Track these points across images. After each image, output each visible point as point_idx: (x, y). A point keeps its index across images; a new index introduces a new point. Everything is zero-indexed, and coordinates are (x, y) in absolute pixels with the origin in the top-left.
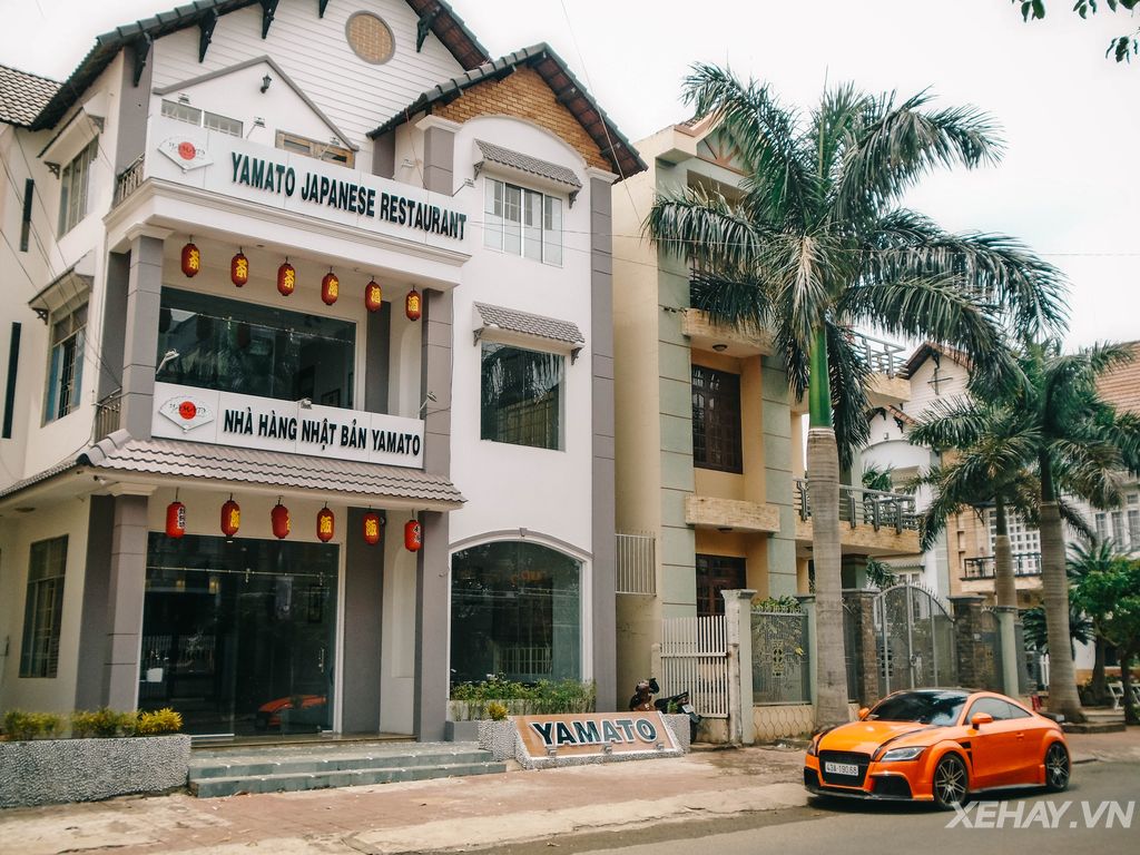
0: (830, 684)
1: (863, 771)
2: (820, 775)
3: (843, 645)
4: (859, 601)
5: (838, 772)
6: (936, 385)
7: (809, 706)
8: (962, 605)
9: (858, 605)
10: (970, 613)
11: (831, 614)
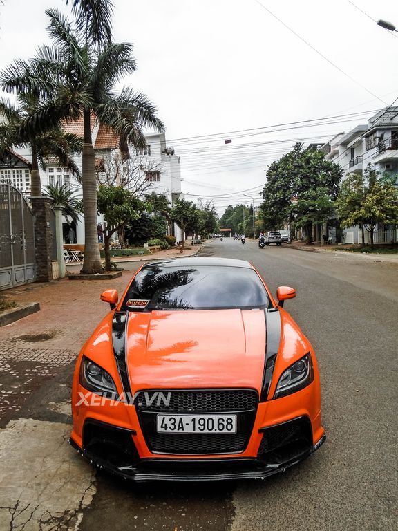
1: (246, 423)
2: (140, 439)
5: (188, 429)
8: (39, 204)
10: (45, 208)
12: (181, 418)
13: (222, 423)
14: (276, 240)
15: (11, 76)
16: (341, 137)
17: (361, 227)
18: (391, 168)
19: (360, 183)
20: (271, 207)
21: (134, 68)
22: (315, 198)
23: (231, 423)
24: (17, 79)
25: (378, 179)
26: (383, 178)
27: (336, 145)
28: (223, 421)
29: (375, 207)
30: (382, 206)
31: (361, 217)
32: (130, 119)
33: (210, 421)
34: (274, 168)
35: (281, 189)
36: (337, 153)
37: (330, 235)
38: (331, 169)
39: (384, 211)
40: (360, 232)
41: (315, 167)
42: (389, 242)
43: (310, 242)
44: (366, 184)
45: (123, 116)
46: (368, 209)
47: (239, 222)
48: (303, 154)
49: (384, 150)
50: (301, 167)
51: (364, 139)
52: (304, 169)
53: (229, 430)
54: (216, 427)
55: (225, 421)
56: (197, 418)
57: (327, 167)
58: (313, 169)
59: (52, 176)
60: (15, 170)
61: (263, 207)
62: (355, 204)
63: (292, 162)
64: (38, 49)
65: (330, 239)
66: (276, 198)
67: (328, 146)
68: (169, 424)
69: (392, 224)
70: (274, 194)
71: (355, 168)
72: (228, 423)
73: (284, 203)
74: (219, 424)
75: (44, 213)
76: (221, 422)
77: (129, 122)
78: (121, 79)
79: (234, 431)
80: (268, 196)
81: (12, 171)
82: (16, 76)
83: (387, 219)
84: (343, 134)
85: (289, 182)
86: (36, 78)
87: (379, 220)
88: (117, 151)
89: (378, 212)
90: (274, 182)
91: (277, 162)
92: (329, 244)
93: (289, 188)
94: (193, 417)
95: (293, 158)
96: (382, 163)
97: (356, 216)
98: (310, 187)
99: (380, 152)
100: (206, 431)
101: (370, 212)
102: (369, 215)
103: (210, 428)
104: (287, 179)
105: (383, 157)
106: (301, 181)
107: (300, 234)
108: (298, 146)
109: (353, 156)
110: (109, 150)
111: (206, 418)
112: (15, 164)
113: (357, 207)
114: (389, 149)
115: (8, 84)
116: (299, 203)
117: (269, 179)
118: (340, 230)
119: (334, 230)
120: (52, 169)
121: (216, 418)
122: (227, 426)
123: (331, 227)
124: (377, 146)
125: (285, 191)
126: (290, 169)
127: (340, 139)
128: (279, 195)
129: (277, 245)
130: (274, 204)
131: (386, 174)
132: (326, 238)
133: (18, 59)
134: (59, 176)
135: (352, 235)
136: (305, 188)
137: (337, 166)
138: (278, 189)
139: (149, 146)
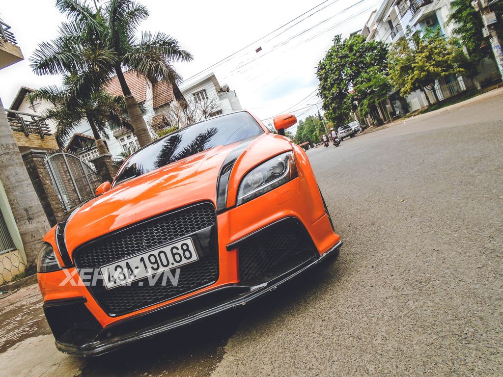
0: (30, 219)
1: (207, 244)
2: (93, 305)
3: (30, 181)
4: (33, 161)
6: (34, 108)
7: (16, 252)
8: (99, 163)
9: (32, 164)
10: (106, 165)
11: (9, 156)
12: (127, 263)
13: (177, 252)
14: (348, 133)
15: (40, 59)
16: (374, 15)
17: (422, 90)
18: (431, 23)
19: (405, 48)
20: (331, 103)
21: (147, 14)
22: (369, 80)
23: (188, 249)
24: (46, 60)
25: (421, 37)
26: (426, 34)
27: (373, 24)
28: (178, 249)
29: (428, 64)
30: (434, 60)
31: (417, 79)
32: (156, 59)
33: (162, 255)
34: (322, 67)
35: (334, 83)
36: (376, 31)
37: (396, 109)
38: (375, 48)
39: (438, 64)
40: (423, 95)
41: (360, 52)
42: (455, 94)
43: (380, 123)
44: (412, 45)
45: (148, 57)
46: (422, 69)
47: (312, 132)
48: (344, 45)
49: (418, 8)
50: (346, 56)
51: (396, 7)
52: (349, 57)
53: (188, 259)
54: (171, 260)
55: (180, 248)
56: (146, 256)
57: (372, 48)
58: (358, 54)
59: (125, 145)
60: (93, 151)
61: (325, 107)
62: (406, 69)
63: (337, 55)
64: (59, 30)
65: (398, 113)
66: (333, 94)
67: (367, 29)
69: (450, 74)
70: (330, 91)
71: (398, 36)
72: (184, 251)
73: (342, 95)
74: (174, 255)
75: (107, 170)
76: (175, 251)
77: (155, 61)
78: (138, 28)
79: (195, 257)
80: (325, 95)
81: (90, 152)
82: (44, 58)
83: (444, 71)
84: (375, 11)
85: (340, 75)
86: (63, 53)
87: (437, 75)
88: (175, 103)
89: (431, 68)
90: (326, 80)
91: (322, 61)
92: (399, 117)
93: (342, 80)
94: (140, 257)
95: (336, 52)
96: (420, 21)
97: (412, 79)
98: (361, 72)
99: (415, 12)
100: (162, 269)
101: (424, 71)
102: (423, 74)
103: (165, 263)
104: (337, 73)
105: (419, 16)
106: (351, 69)
107: (369, 119)
108: (337, 39)
109: (392, 27)
110: (167, 104)
111: (156, 253)
112: (92, 146)
113: (410, 71)
114: (423, 5)
115: (40, 68)
116: (355, 90)
117: (321, 79)
118: (403, 101)
119: (398, 103)
120: (123, 139)
121: (167, 249)
122: (184, 254)
123: (394, 102)
124: (410, 8)
125: (339, 84)
126: (337, 62)
127: (375, 17)
128: (334, 90)
129: (351, 137)
130: (333, 99)
131: (427, 30)
132: (393, 113)
133: (41, 43)
134: (131, 143)
135: (417, 100)
136: (357, 74)
137: (380, 42)
138: (332, 85)
139: (204, 90)
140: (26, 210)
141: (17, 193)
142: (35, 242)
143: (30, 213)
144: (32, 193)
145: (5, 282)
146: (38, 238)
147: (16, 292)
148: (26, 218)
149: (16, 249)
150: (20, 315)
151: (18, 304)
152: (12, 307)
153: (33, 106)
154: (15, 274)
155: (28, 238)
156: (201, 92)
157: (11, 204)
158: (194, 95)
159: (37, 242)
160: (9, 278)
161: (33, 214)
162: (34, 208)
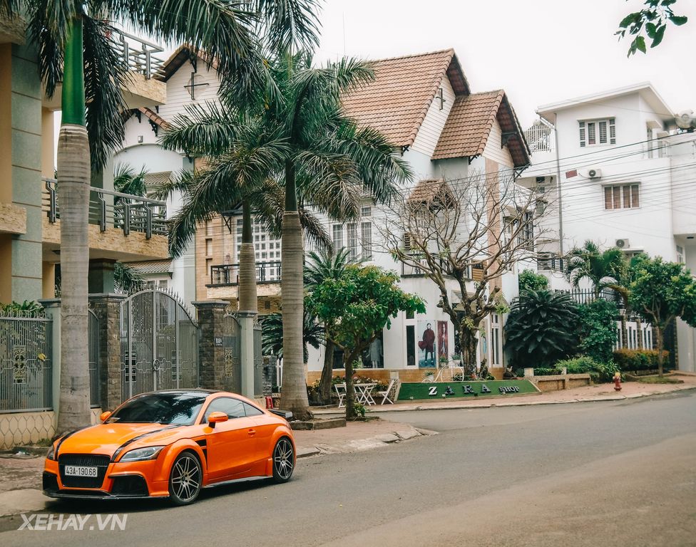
0: (73, 389)
1: (102, 472)
2: (59, 479)
3: (87, 350)
4: (106, 306)
5: (77, 474)
6: (193, 90)
7: (51, 413)
8: (205, 311)
9: (105, 310)
10: (213, 318)
11: (76, 319)
12: (74, 468)
13: (91, 471)
23: (95, 472)
33: (86, 470)
54: (88, 473)
68: (69, 470)
75: (212, 325)
79: (96, 476)
94: (79, 467)
100: (84, 475)
110: (465, 160)
121: (89, 468)
139: (612, 120)
140: (73, 379)
141: (70, 359)
142: (70, 415)
143: (75, 383)
144: (84, 362)
145: (31, 443)
146: (74, 412)
147: (36, 458)
148: (70, 387)
149: (52, 410)
150: (34, 477)
151: (34, 469)
152: (29, 470)
153: (193, 86)
154: (43, 437)
155: (65, 408)
156: (602, 123)
157: (62, 368)
158: (582, 123)
159: (72, 415)
160: (35, 440)
161: (77, 385)
162: (81, 379)
